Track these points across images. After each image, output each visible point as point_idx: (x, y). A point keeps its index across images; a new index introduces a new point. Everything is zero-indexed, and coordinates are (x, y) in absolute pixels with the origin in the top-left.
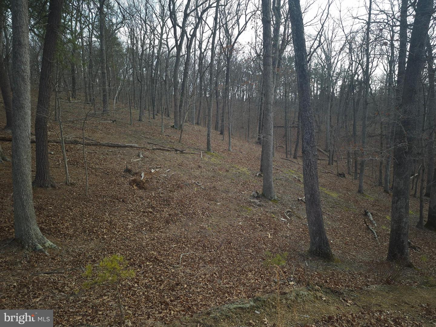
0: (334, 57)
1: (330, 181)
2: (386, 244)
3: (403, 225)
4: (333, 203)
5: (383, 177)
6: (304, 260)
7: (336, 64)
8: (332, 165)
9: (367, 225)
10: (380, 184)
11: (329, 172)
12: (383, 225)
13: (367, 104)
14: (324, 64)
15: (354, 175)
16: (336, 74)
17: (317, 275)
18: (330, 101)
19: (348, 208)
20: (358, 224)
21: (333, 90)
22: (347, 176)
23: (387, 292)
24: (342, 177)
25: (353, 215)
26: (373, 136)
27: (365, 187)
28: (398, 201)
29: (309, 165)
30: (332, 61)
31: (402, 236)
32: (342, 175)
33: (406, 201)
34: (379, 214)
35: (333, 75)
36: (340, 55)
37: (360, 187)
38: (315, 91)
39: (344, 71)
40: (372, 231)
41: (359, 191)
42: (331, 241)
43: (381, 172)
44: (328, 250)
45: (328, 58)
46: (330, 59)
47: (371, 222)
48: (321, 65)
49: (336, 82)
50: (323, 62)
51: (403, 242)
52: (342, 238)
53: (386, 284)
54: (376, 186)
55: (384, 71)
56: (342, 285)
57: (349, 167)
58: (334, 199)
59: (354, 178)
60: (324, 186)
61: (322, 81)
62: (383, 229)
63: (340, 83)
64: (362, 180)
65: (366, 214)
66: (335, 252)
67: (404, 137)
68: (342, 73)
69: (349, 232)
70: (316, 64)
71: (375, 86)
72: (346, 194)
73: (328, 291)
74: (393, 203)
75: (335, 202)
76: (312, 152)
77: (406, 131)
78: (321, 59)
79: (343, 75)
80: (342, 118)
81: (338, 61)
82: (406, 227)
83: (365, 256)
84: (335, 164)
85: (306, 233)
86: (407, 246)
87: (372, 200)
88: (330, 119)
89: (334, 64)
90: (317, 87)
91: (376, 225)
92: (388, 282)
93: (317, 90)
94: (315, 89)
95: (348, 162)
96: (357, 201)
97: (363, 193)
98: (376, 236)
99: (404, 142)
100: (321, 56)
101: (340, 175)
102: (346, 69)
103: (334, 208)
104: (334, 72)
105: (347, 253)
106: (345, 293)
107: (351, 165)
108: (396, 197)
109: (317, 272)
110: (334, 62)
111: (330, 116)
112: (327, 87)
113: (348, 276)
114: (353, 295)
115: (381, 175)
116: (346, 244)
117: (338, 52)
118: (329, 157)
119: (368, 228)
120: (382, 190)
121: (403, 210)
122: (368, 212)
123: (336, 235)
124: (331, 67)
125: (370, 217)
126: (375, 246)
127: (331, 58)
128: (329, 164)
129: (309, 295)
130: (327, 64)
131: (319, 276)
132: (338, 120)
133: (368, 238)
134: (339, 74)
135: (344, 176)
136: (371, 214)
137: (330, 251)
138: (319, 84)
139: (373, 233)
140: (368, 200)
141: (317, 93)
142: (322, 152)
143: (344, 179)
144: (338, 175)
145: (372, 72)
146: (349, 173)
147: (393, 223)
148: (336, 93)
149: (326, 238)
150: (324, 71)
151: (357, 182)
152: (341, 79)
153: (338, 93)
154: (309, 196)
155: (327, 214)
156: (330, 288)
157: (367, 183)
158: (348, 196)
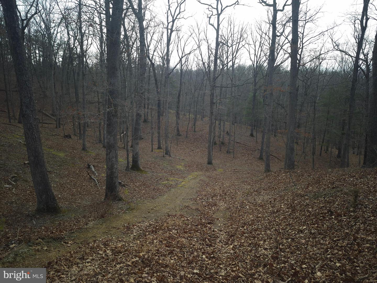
0: (53, 28)
1: (57, 143)
2: (104, 187)
3: (115, 170)
4: (60, 162)
5: (102, 136)
6: (32, 220)
7: (56, 35)
8: (60, 128)
9: (89, 175)
10: (100, 141)
11: (56, 135)
12: (102, 173)
13: (84, 75)
14: (44, 32)
15: (79, 136)
16: (57, 44)
17: (45, 229)
18: (53, 69)
19: (74, 164)
20: (83, 176)
21: (56, 60)
22: (72, 137)
23: (101, 225)
24: (68, 138)
25: (78, 170)
26: (93, 103)
27: (88, 144)
28: (110, 153)
29: (30, 128)
30: (52, 31)
31: (114, 179)
32: (69, 137)
33: (115, 152)
34: (99, 165)
35: (54, 45)
36: (59, 28)
37: (84, 145)
38: (38, 58)
39: (64, 43)
40: (94, 180)
41: (84, 149)
42: (59, 196)
43: (100, 132)
44: (55, 205)
45: (48, 28)
46: (50, 30)
47: (93, 172)
48: (41, 33)
49: (57, 53)
50: (43, 31)
51: (115, 183)
52: (69, 191)
53: (101, 218)
54: (97, 143)
55: (97, 49)
56: (66, 231)
57: (75, 129)
58: (61, 159)
59: (79, 138)
60: (51, 147)
61: (43, 48)
62: (102, 176)
63: (61, 53)
64: (85, 139)
65: (89, 167)
66: (62, 205)
67: (111, 103)
68: (62, 45)
69: (75, 185)
70: (36, 30)
71: (91, 61)
72: (72, 153)
73: (50, 240)
74: (107, 155)
75: (63, 161)
76: (33, 115)
77: (112, 99)
78: (40, 27)
79: (63, 47)
80: (66, 86)
81: (57, 33)
82: (117, 172)
83: (88, 201)
84: (62, 127)
85: (34, 194)
86: (118, 185)
87: (94, 154)
88: (55, 85)
89: (54, 35)
90: (39, 54)
91: (97, 174)
92: (102, 216)
93: (40, 57)
94: (37, 55)
95: (74, 124)
96: (82, 157)
97: (86, 150)
98: (97, 183)
99: (111, 107)
100: (40, 24)
101: (66, 136)
102: (66, 41)
103: (61, 166)
104: (55, 42)
105: (73, 202)
106: (66, 237)
107: (76, 127)
108: (108, 150)
109: (45, 227)
110: (53, 33)
111: (54, 83)
112: (49, 55)
113: (73, 221)
114: (73, 236)
115: (100, 134)
116: (72, 195)
117: (57, 24)
118: (56, 121)
119: (91, 178)
120: (102, 146)
121: (114, 159)
122: (90, 165)
123: (63, 189)
124: (52, 37)
125: (92, 169)
126: (96, 191)
127: (51, 28)
128: (56, 127)
129: (29, 251)
130: (47, 33)
131: (46, 230)
132: (62, 88)
133: (91, 186)
134: (59, 45)
135: (70, 137)
136: (93, 166)
137: (57, 205)
138: (41, 51)
139: (95, 181)
140: (90, 155)
141: (40, 59)
142: (49, 116)
143: (70, 140)
144: (64, 137)
145: (88, 49)
146: (75, 135)
147: (107, 170)
148: (59, 62)
149: (53, 194)
150: (45, 40)
151: (81, 141)
152: (62, 50)
153: (60, 63)
154: (32, 158)
155: (55, 172)
156: (52, 237)
157: (89, 142)
158: (74, 154)
